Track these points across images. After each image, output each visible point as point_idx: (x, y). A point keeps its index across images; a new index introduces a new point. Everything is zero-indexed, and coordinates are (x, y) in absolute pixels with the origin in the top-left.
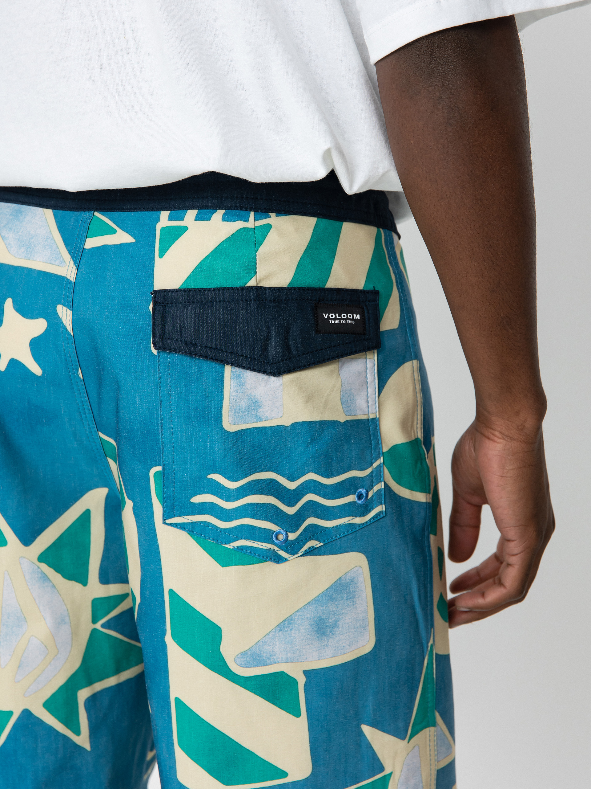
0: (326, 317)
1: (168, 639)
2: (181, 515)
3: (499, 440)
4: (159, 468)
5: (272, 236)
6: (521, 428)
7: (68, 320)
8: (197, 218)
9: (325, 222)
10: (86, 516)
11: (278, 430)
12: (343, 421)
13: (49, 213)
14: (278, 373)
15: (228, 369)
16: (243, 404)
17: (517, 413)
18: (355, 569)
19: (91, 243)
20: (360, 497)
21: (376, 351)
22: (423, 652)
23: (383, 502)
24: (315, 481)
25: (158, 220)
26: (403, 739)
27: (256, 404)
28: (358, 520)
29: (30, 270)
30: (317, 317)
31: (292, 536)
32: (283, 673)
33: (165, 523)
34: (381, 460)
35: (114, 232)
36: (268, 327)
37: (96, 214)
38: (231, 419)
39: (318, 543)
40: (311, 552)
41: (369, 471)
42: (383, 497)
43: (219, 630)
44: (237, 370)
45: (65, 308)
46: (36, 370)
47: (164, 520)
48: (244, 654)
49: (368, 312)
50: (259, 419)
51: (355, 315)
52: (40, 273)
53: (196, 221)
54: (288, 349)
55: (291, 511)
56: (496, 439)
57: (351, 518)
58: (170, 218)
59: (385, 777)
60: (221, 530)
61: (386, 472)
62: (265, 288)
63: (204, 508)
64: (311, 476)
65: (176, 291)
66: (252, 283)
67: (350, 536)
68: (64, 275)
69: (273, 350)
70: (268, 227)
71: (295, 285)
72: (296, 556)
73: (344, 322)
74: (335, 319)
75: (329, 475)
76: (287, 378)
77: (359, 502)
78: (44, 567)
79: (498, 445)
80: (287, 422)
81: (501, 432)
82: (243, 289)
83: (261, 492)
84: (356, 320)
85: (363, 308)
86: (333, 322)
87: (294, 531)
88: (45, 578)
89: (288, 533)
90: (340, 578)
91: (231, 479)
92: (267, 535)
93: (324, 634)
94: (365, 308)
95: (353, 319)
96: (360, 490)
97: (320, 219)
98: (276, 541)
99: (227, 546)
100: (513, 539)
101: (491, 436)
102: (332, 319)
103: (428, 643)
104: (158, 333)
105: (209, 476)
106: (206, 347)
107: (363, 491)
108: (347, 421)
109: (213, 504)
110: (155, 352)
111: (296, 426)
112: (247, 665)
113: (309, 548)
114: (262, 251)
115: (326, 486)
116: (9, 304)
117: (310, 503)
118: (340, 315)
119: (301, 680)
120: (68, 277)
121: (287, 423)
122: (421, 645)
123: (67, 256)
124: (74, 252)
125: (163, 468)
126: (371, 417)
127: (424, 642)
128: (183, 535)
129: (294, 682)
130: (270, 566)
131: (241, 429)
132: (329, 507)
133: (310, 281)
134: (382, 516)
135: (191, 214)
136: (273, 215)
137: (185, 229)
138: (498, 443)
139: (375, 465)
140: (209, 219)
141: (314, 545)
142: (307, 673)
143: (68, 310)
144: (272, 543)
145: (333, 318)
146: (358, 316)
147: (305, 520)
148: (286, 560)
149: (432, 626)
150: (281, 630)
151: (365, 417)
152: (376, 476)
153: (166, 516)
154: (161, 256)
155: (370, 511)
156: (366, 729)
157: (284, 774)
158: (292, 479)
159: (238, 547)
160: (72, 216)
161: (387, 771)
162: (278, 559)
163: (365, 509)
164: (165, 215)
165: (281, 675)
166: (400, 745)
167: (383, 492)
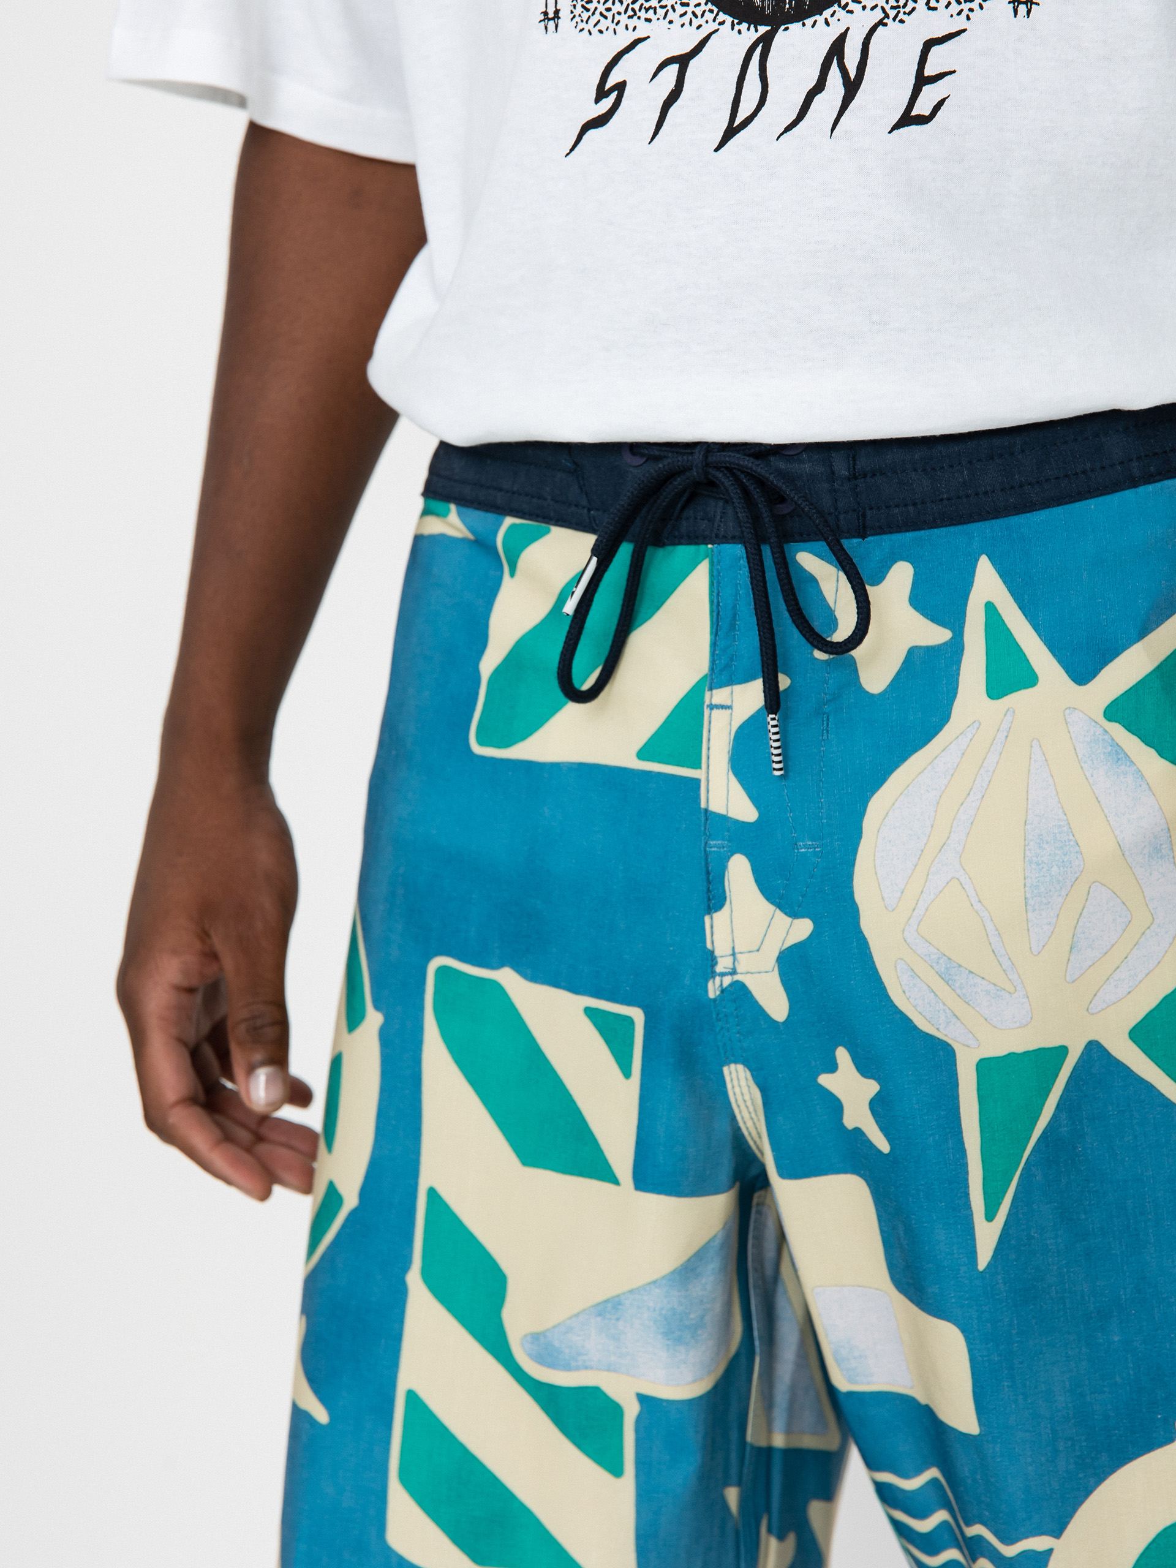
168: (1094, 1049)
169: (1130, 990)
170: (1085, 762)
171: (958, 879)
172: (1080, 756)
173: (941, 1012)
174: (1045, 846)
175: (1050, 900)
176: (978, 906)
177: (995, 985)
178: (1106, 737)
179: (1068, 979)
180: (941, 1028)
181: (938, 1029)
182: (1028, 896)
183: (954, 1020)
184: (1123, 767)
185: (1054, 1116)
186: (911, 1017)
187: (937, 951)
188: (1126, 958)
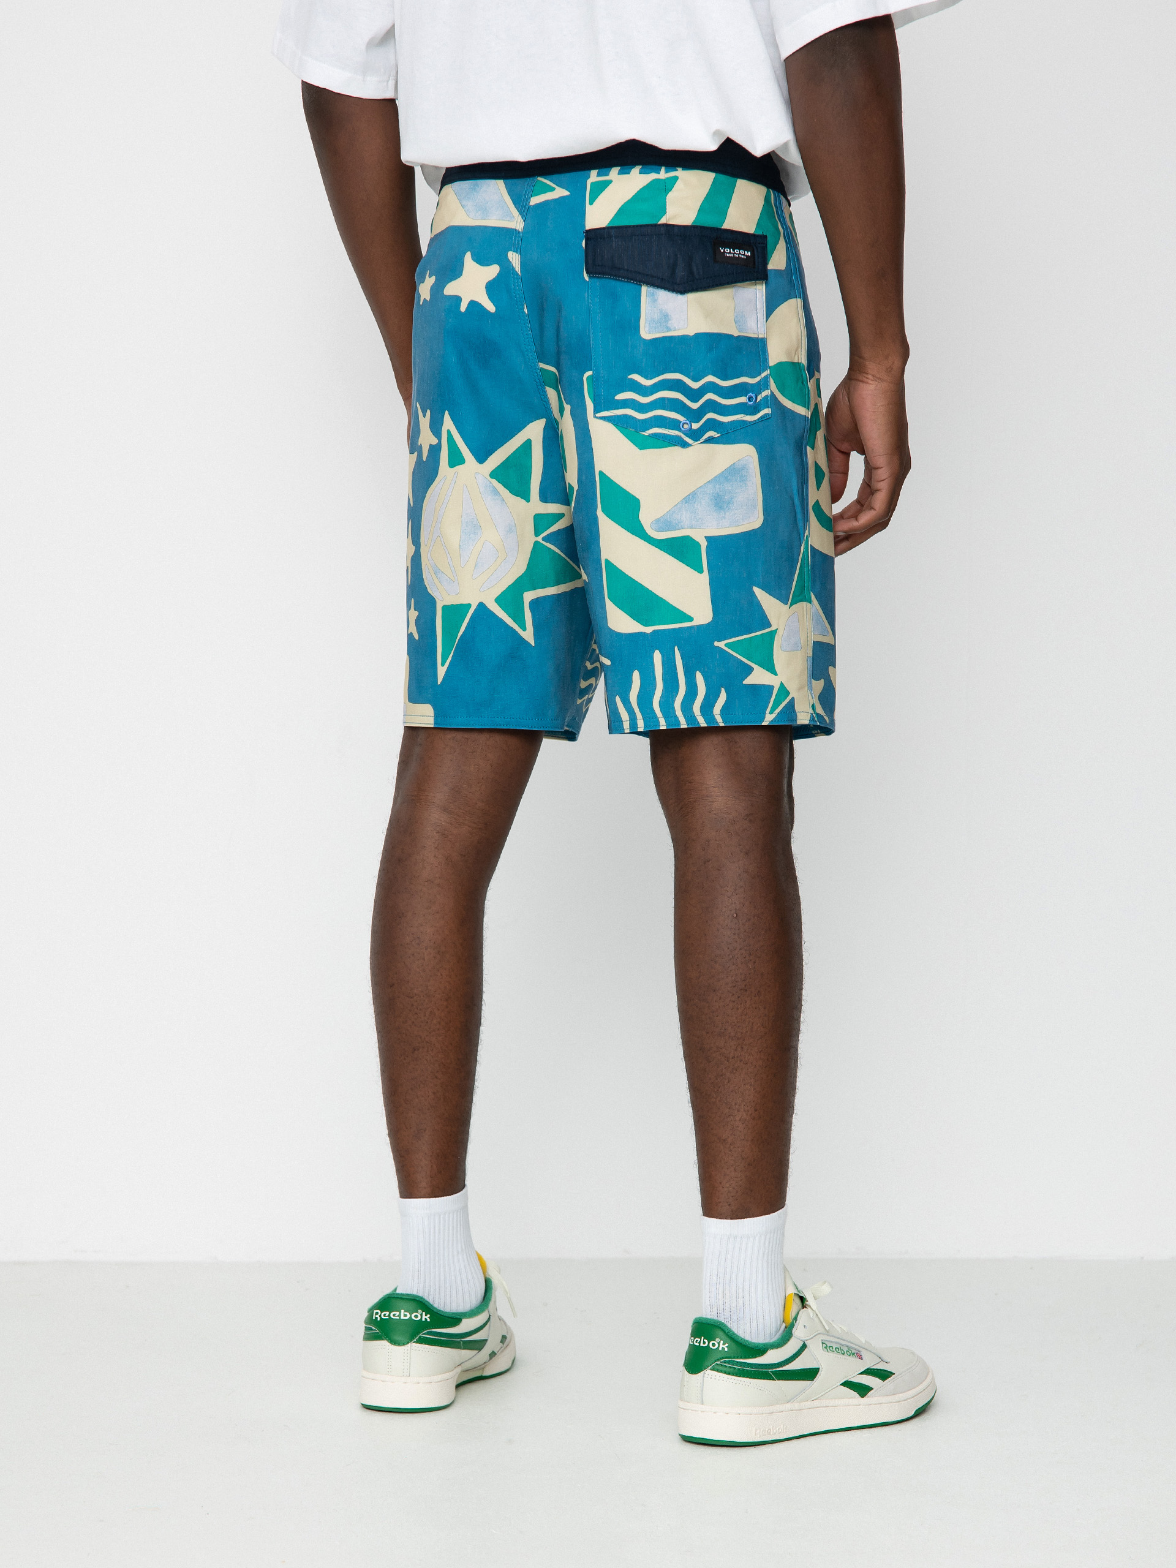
0: (722, 251)
1: (600, 513)
2: (608, 409)
3: (871, 382)
4: (590, 373)
5: (679, 185)
6: (889, 370)
7: (517, 264)
8: (620, 173)
9: (722, 177)
10: (528, 444)
11: (684, 339)
12: (736, 336)
13: (500, 183)
14: (683, 292)
15: (645, 289)
16: (656, 317)
17: (887, 358)
18: (746, 458)
19: (535, 201)
20: (750, 399)
21: (764, 282)
22: (800, 538)
23: (770, 406)
24: (714, 383)
25: (589, 177)
26: (786, 604)
27: (666, 317)
28: (748, 418)
29: (485, 227)
30: (715, 251)
31: (695, 426)
32: (688, 536)
33: (595, 417)
34: (768, 372)
35: (554, 189)
36: (676, 255)
37: (539, 178)
38: (647, 329)
39: (716, 433)
40: (710, 440)
41: (758, 379)
42: (769, 403)
43: (638, 501)
44: (651, 289)
45: (515, 253)
46: (490, 307)
47: (594, 414)
48: (658, 520)
49: (757, 251)
50: (669, 330)
51: (746, 252)
52: (494, 228)
53: (620, 175)
54: (692, 273)
55: (695, 406)
56: (869, 381)
57: (743, 415)
58: (598, 175)
59: (771, 631)
60: (639, 420)
61: (772, 381)
62: (674, 226)
63: (625, 404)
64: (710, 378)
65: (604, 228)
66: (663, 221)
67: (742, 430)
68: (513, 227)
69: (680, 272)
70: (676, 178)
71: (698, 224)
72: (699, 442)
73: (737, 256)
74: (730, 253)
75: (725, 378)
76: (691, 297)
77: (749, 403)
78: (494, 482)
79: (871, 386)
80: (691, 332)
81: (873, 376)
82: (656, 225)
83: (670, 389)
84: (747, 256)
85: (753, 248)
86: (728, 255)
87: (697, 422)
88: (495, 492)
89: (693, 424)
90: (734, 464)
91: (647, 377)
92: (675, 424)
93: (721, 508)
94: (755, 248)
95: (744, 255)
96: (751, 394)
97: (718, 174)
98: (683, 429)
99: (644, 433)
100: (881, 466)
101: (865, 380)
102: (727, 253)
103: (804, 533)
104: (590, 262)
105: (629, 377)
106: (628, 270)
107: (753, 395)
108: (739, 336)
109: (633, 400)
110: (586, 277)
111: (698, 336)
112: (661, 530)
113: (709, 437)
114: (670, 196)
115: (722, 387)
116: (468, 256)
117: (709, 401)
118: (734, 250)
119: (704, 544)
120: (517, 228)
121: (691, 334)
122: (799, 534)
123: (516, 213)
124: (522, 209)
125: (593, 372)
126: (760, 336)
127: (802, 532)
128: (610, 427)
129: (698, 545)
130: (677, 450)
131: (654, 337)
132: (725, 406)
133: (709, 222)
134: (768, 417)
135: (615, 171)
136: (680, 169)
137: (610, 182)
138: (870, 384)
139: (763, 375)
140: (629, 173)
141: (713, 435)
142: (708, 538)
143: (517, 255)
144: (679, 430)
145: (729, 252)
146: (749, 253)
147: (705, 415)
148: (690, 445)
149: (808, 520)
150: (686, 503)
151: (756, 336)
152: (764, 385)
153: (596, 411)
154: (591, 204)
155: (759, 412)
156: (757, 591)
157: (691, 619)
158: (695, 380)
159: (652, 434)
160: (520, 184)
161: (773, 628)
162: (685, 445)
163: (754, 410)
164: (594, 173)
165: (687, 538)
166: (784, 608)
167: (769, 399)
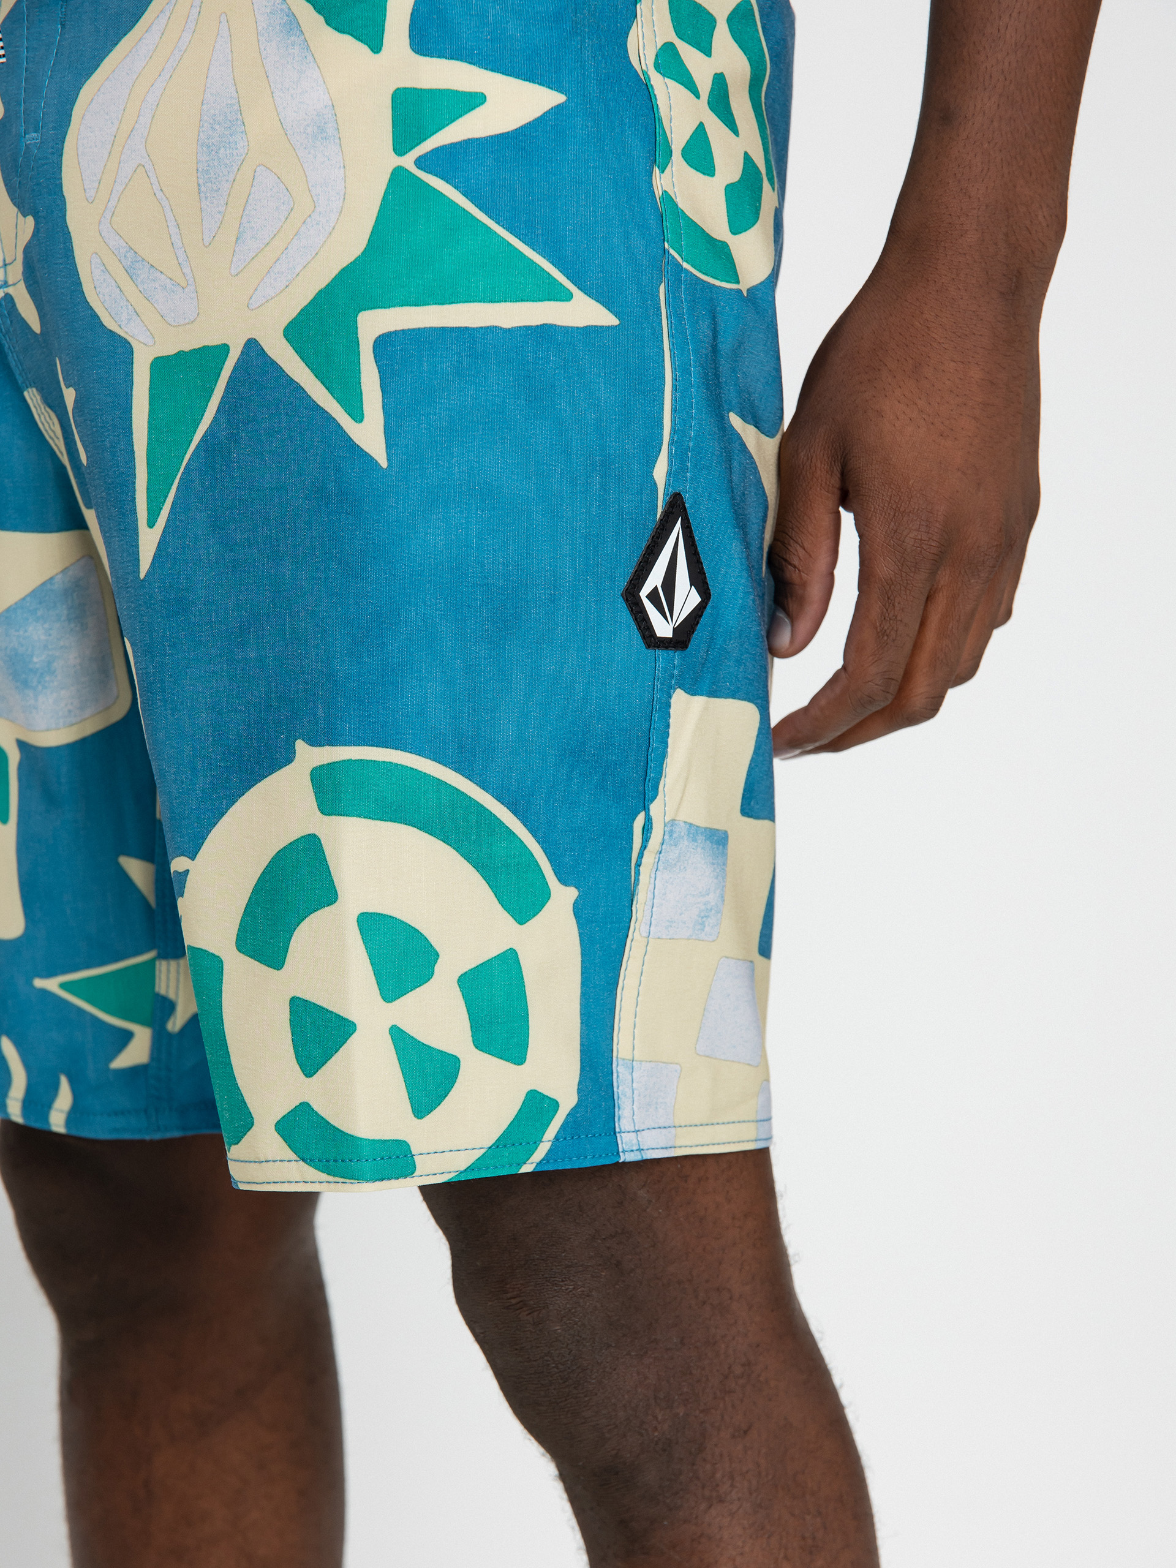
168: (252, 347)
169: (287, 283)
170: (263, 35)
171: (144, 166)
172: (260, 28)
173: (124, 308)
174: (217, 127)
175: (219, 186)
176: (159, 194)
177: (171, 279)
178: (284, 6)
179: (232, 272)
180: (123, 324)
181: (120, 326)
182: (201, 181)
183: (135, 317)
184: (292, 38)
185: (215, 419)
186: (99, 314)
187: (125, 244)
188: (286, 249)
